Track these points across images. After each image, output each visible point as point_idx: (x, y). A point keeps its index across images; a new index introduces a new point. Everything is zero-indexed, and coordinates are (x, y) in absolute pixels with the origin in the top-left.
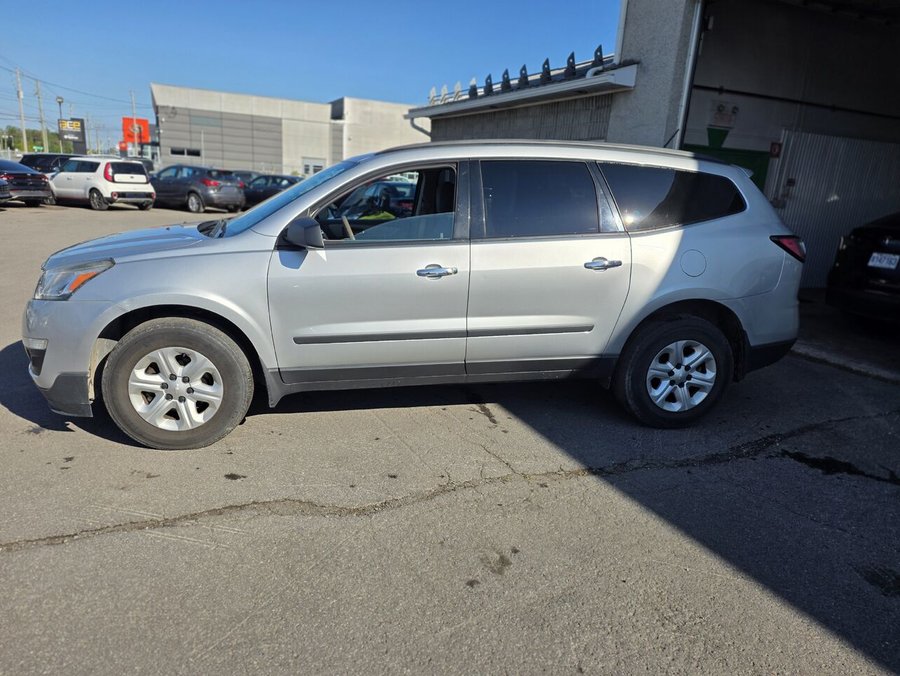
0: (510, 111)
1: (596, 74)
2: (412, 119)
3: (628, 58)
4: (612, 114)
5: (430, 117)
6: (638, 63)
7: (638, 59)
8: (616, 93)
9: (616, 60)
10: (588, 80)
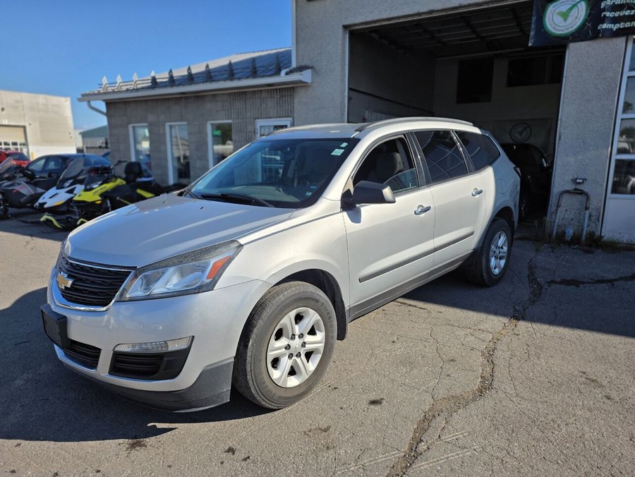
0: (197, 97)
1: (287, 74)
2: (89, 102)
3: (303, 64)
4: (296, 101)
5: (104, 101)
6: (312, 68)
7: (311, 65)
8: (297, 87)
9: (294, 65)
10: (283, 77)
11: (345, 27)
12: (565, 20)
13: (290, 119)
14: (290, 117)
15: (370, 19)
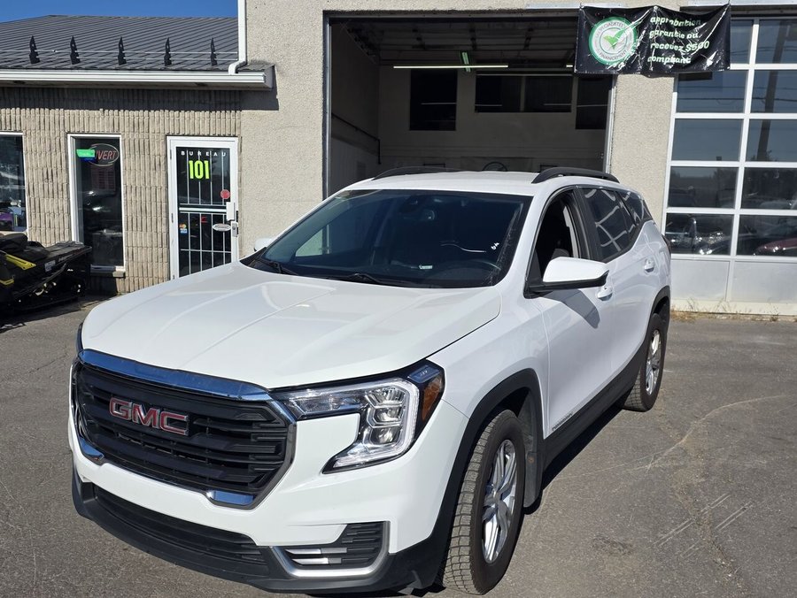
1: (237, 71)
3: (257, 58)
6: (274, 65)
8: (248, 91)
9: (242, 59)
10: (230, 76)
11: (326, 13)
12: (614, 46)
13: (236, 139)
14: (234, 136)
15: (365, 7)
